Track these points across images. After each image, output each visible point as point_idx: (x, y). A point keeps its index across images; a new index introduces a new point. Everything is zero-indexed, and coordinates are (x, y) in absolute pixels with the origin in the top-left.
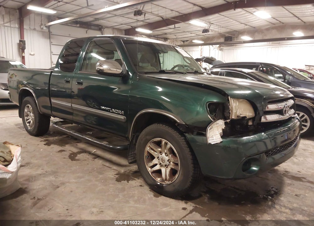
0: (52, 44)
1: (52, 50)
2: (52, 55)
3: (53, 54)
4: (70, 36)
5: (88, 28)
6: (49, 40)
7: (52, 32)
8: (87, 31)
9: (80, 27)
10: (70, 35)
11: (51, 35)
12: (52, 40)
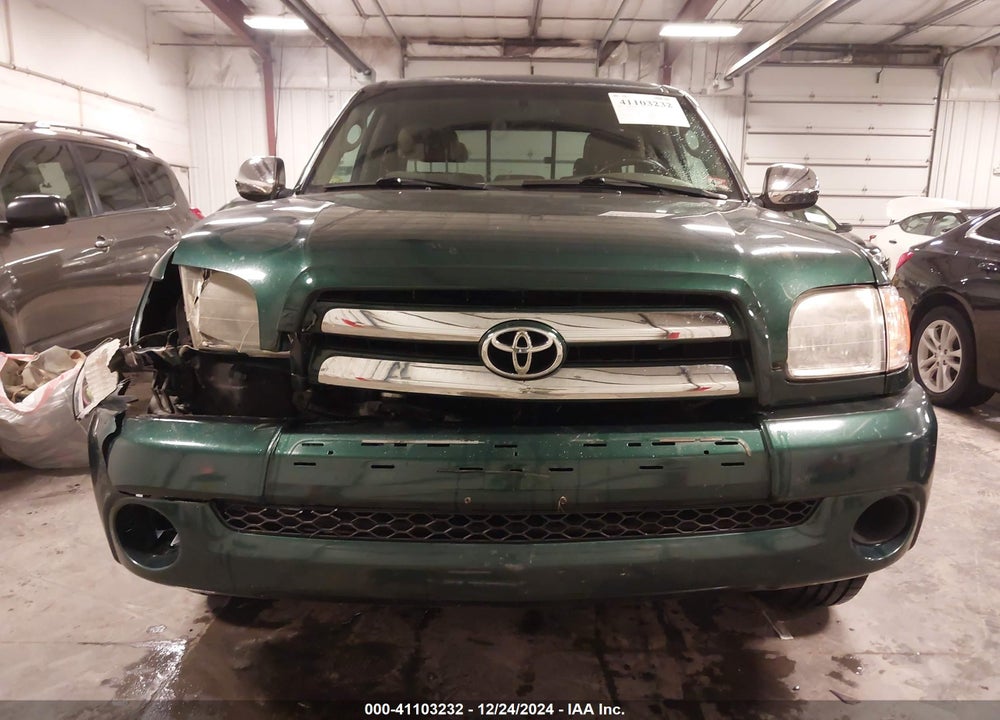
0: (750, 130)
1: (749, 152)
2: (746, 166)
3: (748, 164)
4: (815, 100)
5: (884, 64)
6: (741, 119)
7: (753, 93)
8: (878, 74)
9: (855, 64)
10: (812, 96)
11: (749, 104)
12: (751, 120)
